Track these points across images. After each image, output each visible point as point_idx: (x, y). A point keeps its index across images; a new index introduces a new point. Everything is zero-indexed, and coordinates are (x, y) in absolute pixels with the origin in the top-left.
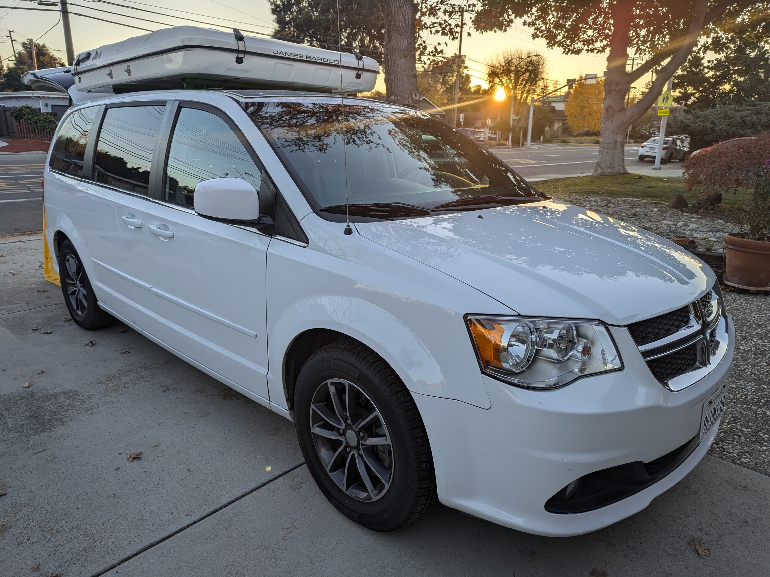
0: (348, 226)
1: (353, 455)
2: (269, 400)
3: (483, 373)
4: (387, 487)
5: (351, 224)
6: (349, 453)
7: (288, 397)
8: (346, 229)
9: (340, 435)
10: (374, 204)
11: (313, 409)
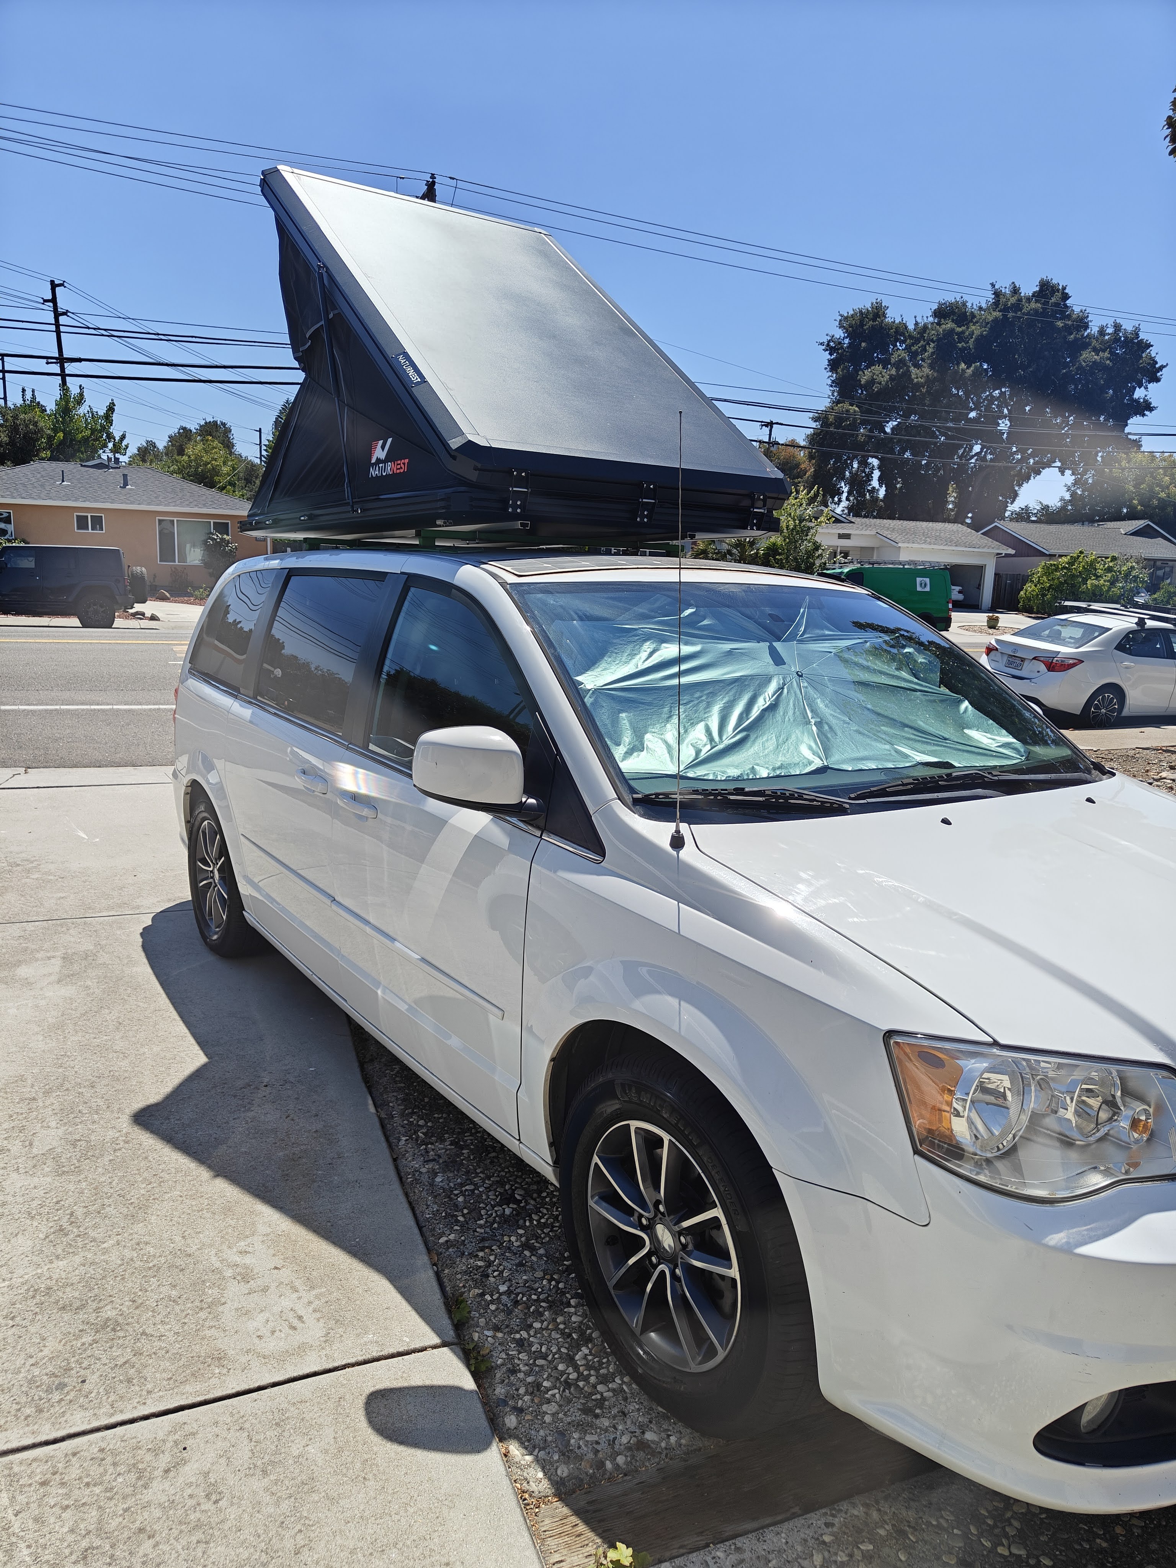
0: (678, 831)
1: (663, 1273)
2: (519, 1140)
3: (916, 1152)
4: (721, 1354)
5: (684, 827)
6: (655, 1267)
7: (552, 1140)
8: (673, 837)
9: (643, 1228)
10: (735, 789)
11: (596, 1164)
